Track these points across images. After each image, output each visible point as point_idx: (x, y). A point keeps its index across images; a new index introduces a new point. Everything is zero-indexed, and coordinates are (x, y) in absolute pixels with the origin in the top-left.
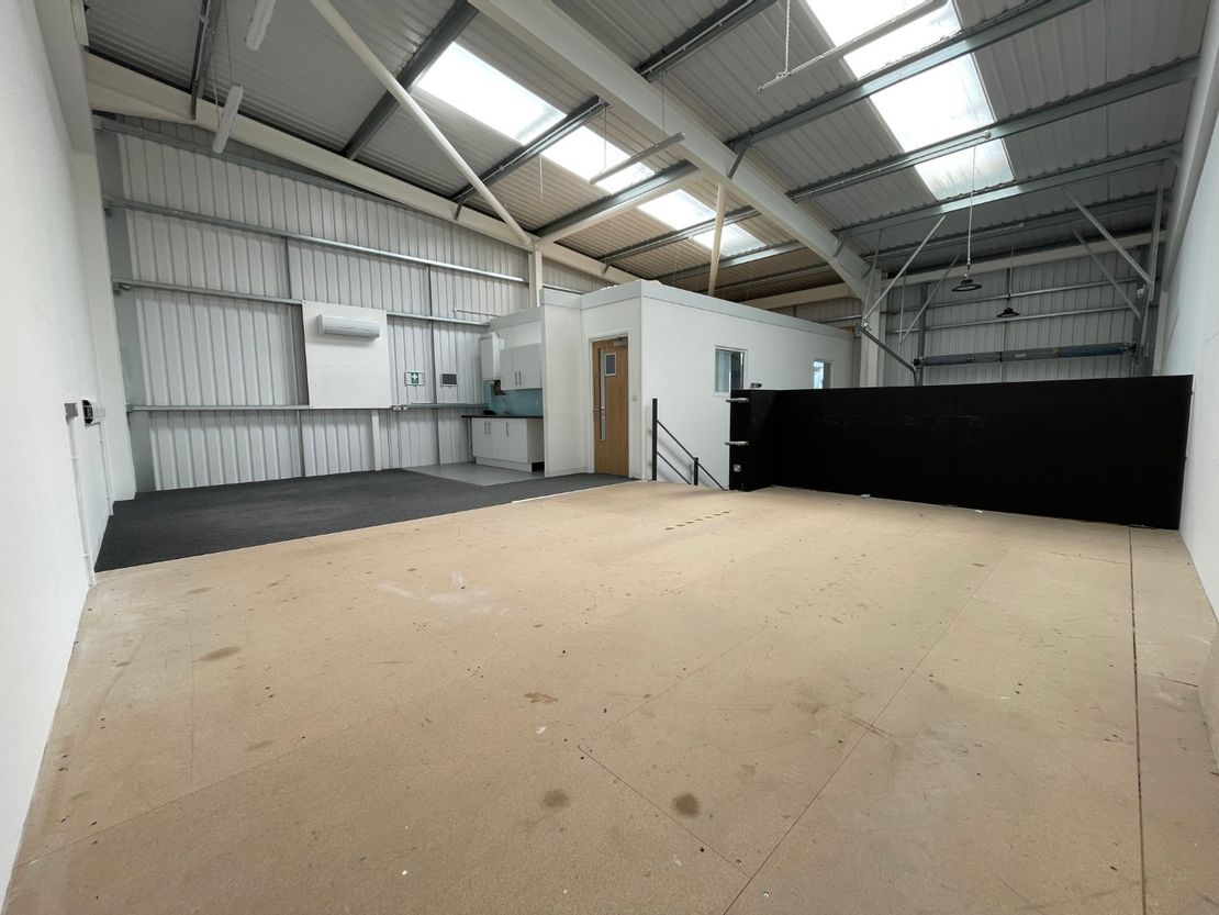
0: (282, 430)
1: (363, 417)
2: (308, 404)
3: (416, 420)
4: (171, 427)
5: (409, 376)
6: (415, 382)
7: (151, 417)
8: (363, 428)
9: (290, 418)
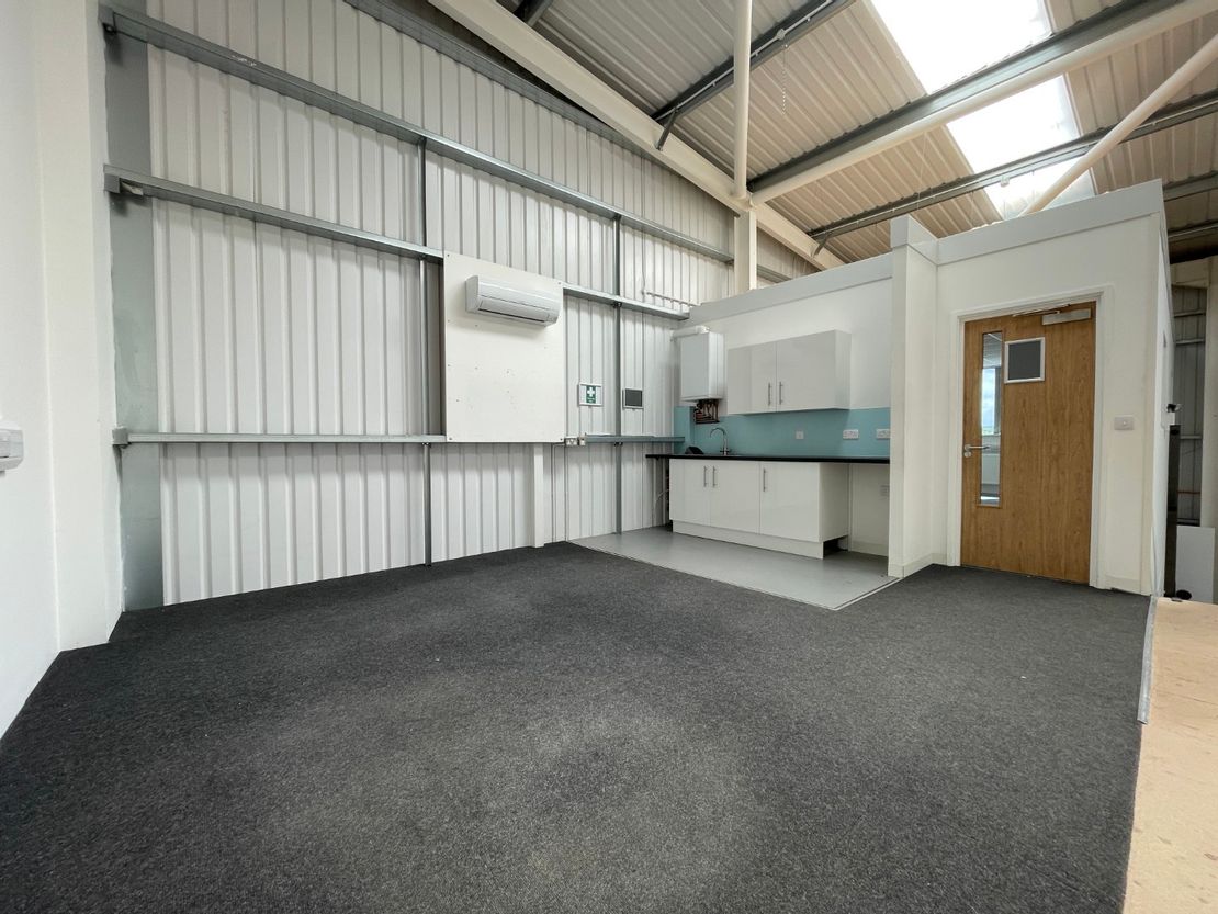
0: (397, 479)
1: (519, 457)
2: (442, 432)
3: (590, 463)
4: (203, 475)
5: (583, 389)
6: (591, 399)
7: (165, 455)
8: (519, 476)
9: (411, 458)
